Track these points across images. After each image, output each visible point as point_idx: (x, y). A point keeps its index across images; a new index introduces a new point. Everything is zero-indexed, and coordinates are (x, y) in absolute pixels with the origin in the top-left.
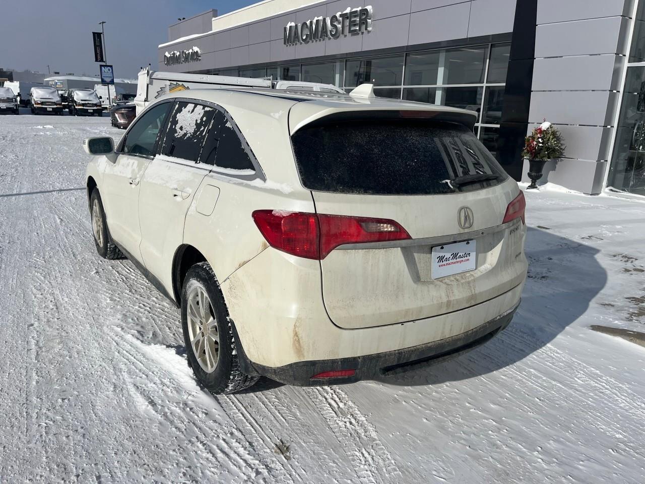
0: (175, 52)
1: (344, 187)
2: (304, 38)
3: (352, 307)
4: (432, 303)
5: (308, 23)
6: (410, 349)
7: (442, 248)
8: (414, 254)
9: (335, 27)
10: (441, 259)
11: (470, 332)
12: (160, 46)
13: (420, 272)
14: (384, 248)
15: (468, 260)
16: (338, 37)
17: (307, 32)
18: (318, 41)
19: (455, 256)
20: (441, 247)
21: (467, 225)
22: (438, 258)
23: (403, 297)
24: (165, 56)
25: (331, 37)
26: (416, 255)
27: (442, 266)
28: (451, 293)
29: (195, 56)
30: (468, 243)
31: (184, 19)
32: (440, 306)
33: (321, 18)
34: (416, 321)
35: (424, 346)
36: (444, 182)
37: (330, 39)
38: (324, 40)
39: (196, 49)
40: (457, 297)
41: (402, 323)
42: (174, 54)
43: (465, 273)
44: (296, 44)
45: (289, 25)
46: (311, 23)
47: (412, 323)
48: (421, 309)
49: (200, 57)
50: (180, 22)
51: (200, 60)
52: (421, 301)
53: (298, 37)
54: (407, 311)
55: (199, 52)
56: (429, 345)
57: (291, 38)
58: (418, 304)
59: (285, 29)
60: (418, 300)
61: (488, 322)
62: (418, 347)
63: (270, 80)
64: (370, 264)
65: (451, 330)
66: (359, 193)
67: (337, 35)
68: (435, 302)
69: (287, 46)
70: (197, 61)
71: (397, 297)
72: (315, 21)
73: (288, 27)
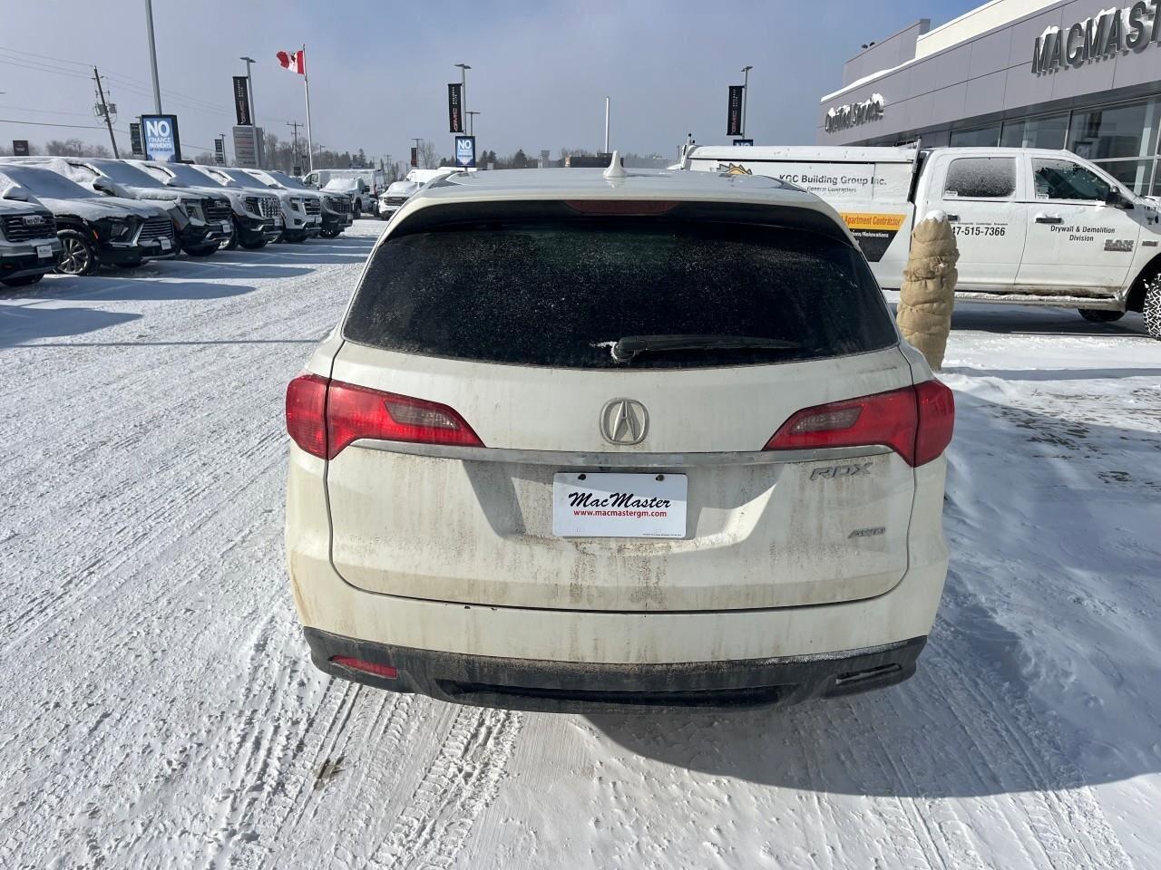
0: (844, 107)
1: (392, 338)
2: (1072, 56)
3: (372, 552)
4: (533, 581)
5: (1084, 25)
6: (493, 660)
7: (582, 477)
8: (513, 479)
9: (1138, 26)
10: (580, 499)
11: (660, 668)
12: (824, 99)
13: (524, 516)
14: (430, 457)
15: (663, 514)
16: (1144, 47)
17: (1079, 42)
18: (1102, 59)
19: (622, 499)
20: (579, 474)
21: (628, 437)
22: (570, 496)
23: (473, 556)
24: (828, 115)
25: (1128, 49)
26: (516, 482)
27: (583, 513)
28: (587, 572)
29: (874, 111)
30: (661, 479)
31: (873, 44)
32: (555, 590)
33: (1112, 11)
34: (499, 609)
35: (526, 663)
36: (603, 345)
37: (1126, 53)
38: (1113, 56)
39: (877, 98)
40: (599, 583)
41: (467, 605)
42: (842, 111)
43: (654, 541)
44: (1057, 70)
45: (1048, 31)
46: (1090, 24)
47: (489, 609)
48: (505, 587)
49: (882, 111)
50: (865, 50)
51: (882, 117)
52: (510, 570)
53: (1060, 57)
54: (472, 584)
55: (882, 103)
56: (539, 664)
57: (1048, 58)
58: (502, 575)
59: (1038, 40)
60: (502, 567)
61: (730, 662)
62: (512, 661)
63: (915, 148)
64: (406, 480)
65: (596, 648)
66: (409, 351)
67: (1143, 43)
68: (540, 581)
69: (1039, 75)
70: (876, 120)
71: (459, 553)
72: (1097, 19)
73: (1043, 37)
